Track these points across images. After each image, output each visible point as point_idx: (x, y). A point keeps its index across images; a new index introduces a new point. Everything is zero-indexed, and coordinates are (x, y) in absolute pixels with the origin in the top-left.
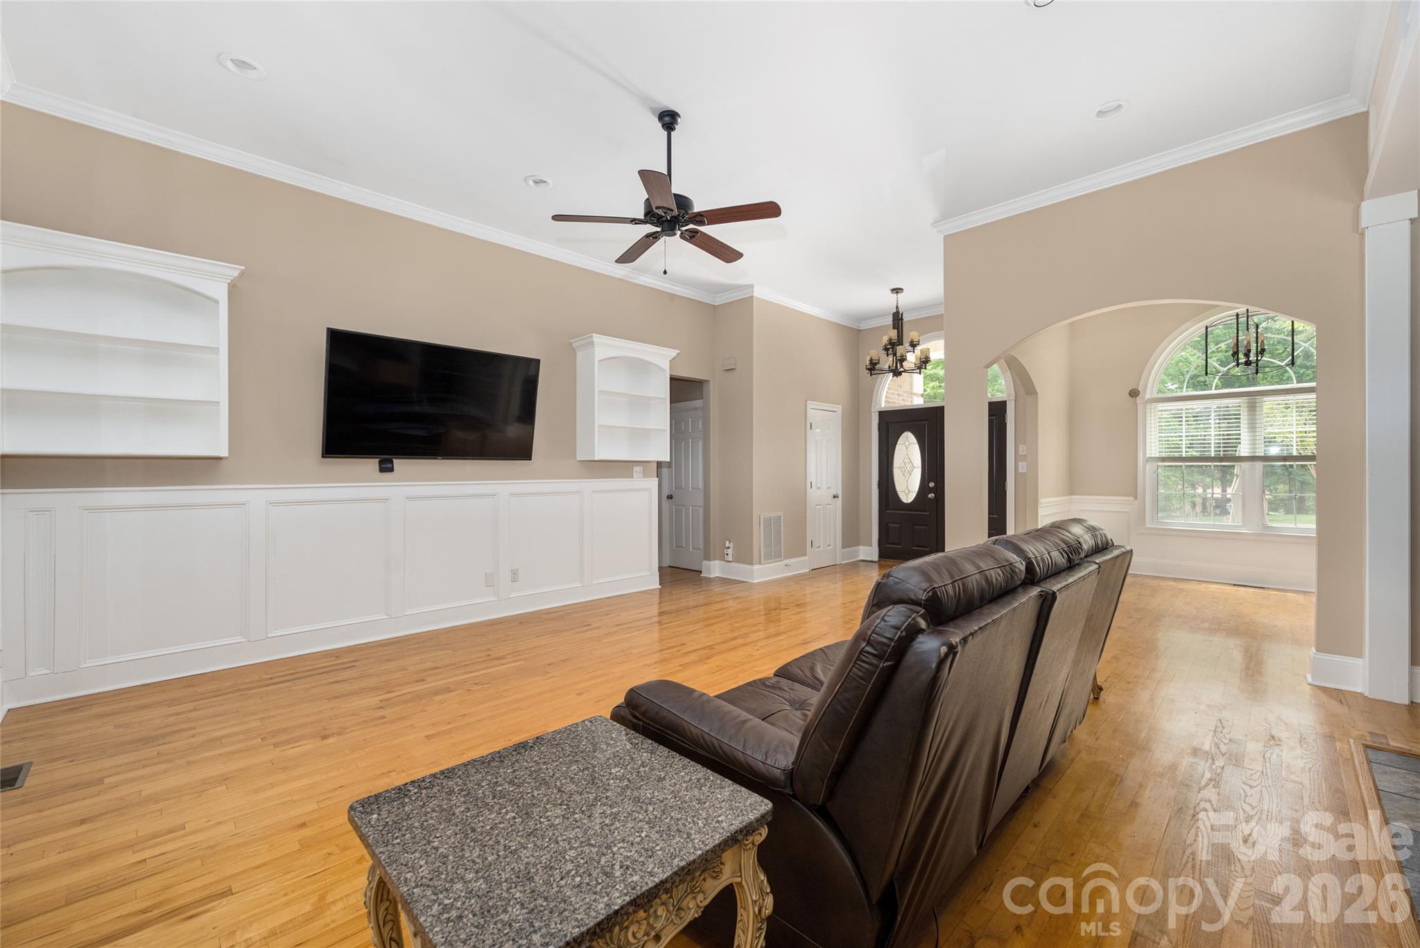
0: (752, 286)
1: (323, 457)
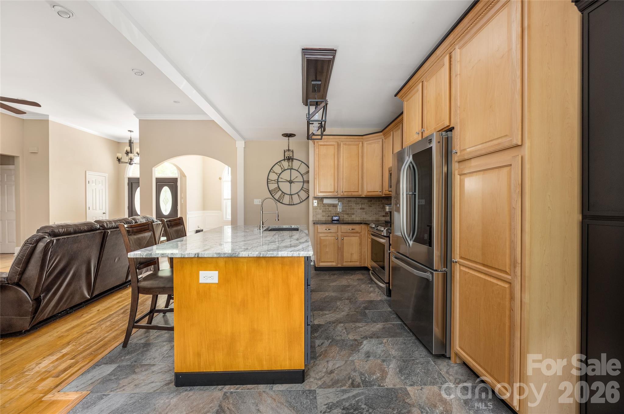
0: (48, 116)
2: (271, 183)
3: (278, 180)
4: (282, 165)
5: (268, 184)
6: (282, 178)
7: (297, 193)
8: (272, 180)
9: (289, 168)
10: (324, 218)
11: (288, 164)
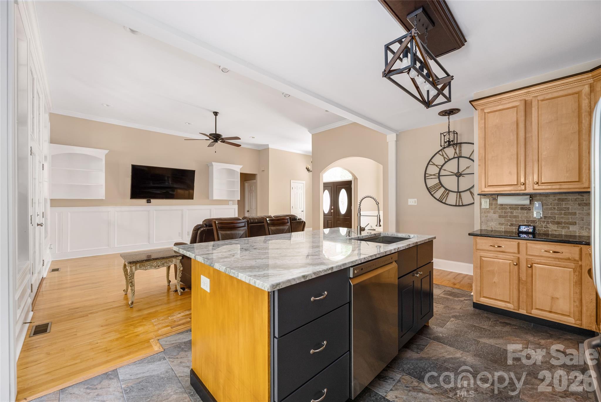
0: (268, 145)
1: (130, 199)
2: (429, 179)
3: (439, 173)
4: (446, 154)
5: (426, 180)
6: (445, 170)
7: (469, 189)
8: (431, 175)
9: (456, 156)
10: (503, 227)
11: (454, 151)
